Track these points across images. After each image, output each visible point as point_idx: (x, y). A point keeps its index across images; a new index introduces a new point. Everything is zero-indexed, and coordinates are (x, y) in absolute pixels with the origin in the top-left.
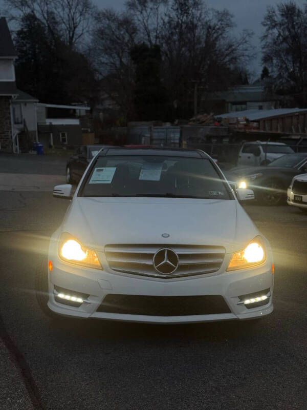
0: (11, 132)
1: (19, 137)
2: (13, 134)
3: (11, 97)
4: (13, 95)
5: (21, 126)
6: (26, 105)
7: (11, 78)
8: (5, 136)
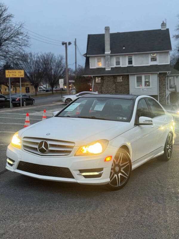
0: (166, 93)
1: (170, 96)
2: (166, 94)
3: (167, 73)
4: (167, 72)
5: (174, 89)
6: (177, 77)
7: (168, 62)
8: (162, 95)
